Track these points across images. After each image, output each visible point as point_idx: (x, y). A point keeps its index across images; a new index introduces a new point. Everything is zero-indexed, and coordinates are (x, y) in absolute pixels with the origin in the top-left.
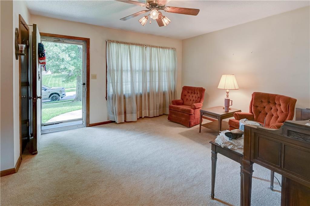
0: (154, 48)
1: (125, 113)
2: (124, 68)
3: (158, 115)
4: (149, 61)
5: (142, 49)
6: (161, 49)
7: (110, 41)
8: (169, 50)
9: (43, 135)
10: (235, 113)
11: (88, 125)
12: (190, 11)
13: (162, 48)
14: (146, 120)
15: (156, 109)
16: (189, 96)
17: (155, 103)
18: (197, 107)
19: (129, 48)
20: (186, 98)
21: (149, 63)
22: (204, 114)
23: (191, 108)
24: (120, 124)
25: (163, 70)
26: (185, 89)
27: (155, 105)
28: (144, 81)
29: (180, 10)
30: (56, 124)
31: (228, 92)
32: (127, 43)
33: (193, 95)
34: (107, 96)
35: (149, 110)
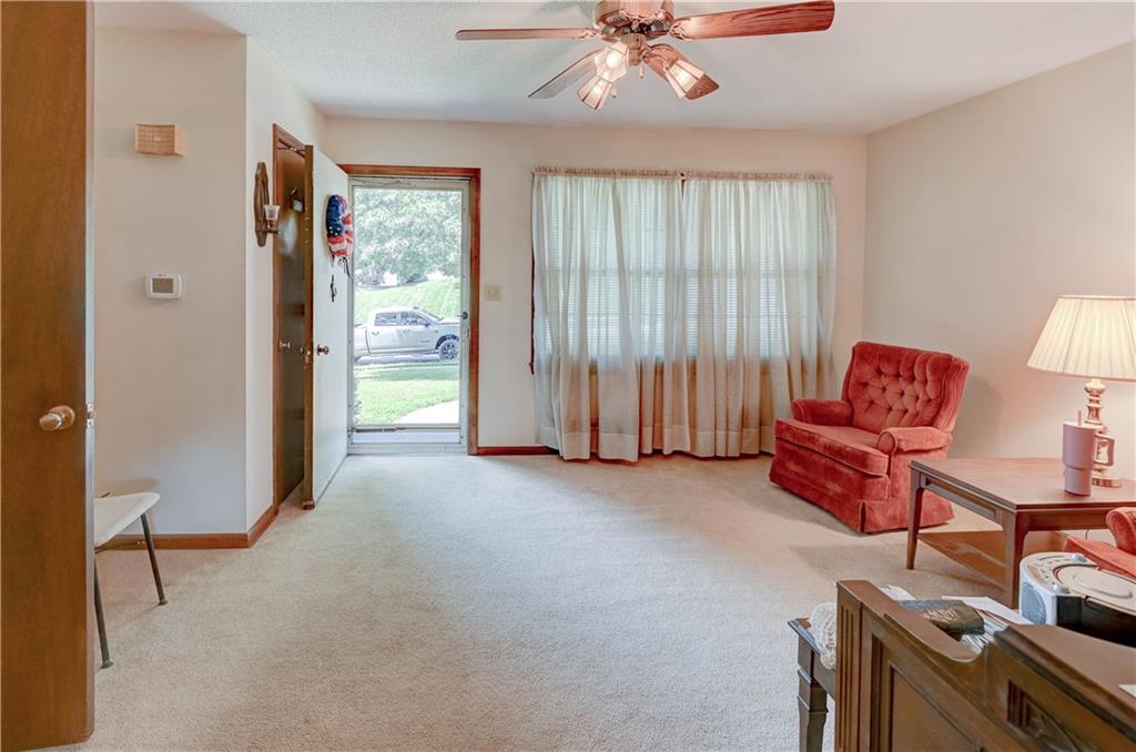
0: (721, 182)
1: (595, 425)
2: (594, 263)
3: (734, 452)
4: (696, 234)
5: (668, 189)
6: (752, 185)
7: (546, 170)
8: (791, 183)
9: (350, 458)
10: (1119, 510)
11: (475, 451)
12: (788, 15)
13: (757, 177)
14: (677, 466)
15: (727, 429)
16: (884, 389)
17: (721, 402)
18: (904, 446)
19: (614, 188)
20: (866, 397)
21: (696, 241)
22: (928, 482)
23: (877, 448)
24: (577, 464)
25: (762, 268)
26: (864, 353)
27: (722, 411)
28: (675, 315)
29: (742, 22)
30: (386, 430)
31: (1101, 392)
32: (605, 170)
33: (903, 384)
34: (532, 361)
35: (693, 425)
